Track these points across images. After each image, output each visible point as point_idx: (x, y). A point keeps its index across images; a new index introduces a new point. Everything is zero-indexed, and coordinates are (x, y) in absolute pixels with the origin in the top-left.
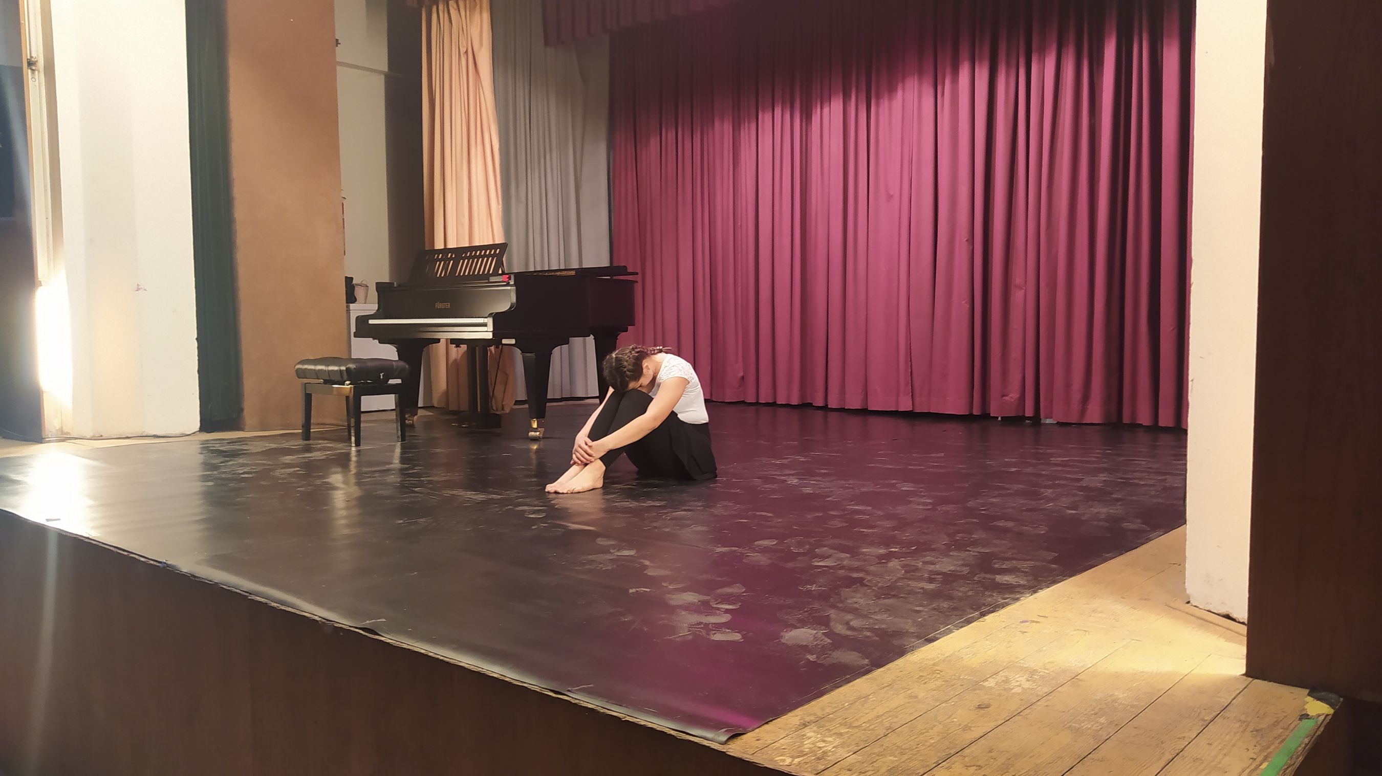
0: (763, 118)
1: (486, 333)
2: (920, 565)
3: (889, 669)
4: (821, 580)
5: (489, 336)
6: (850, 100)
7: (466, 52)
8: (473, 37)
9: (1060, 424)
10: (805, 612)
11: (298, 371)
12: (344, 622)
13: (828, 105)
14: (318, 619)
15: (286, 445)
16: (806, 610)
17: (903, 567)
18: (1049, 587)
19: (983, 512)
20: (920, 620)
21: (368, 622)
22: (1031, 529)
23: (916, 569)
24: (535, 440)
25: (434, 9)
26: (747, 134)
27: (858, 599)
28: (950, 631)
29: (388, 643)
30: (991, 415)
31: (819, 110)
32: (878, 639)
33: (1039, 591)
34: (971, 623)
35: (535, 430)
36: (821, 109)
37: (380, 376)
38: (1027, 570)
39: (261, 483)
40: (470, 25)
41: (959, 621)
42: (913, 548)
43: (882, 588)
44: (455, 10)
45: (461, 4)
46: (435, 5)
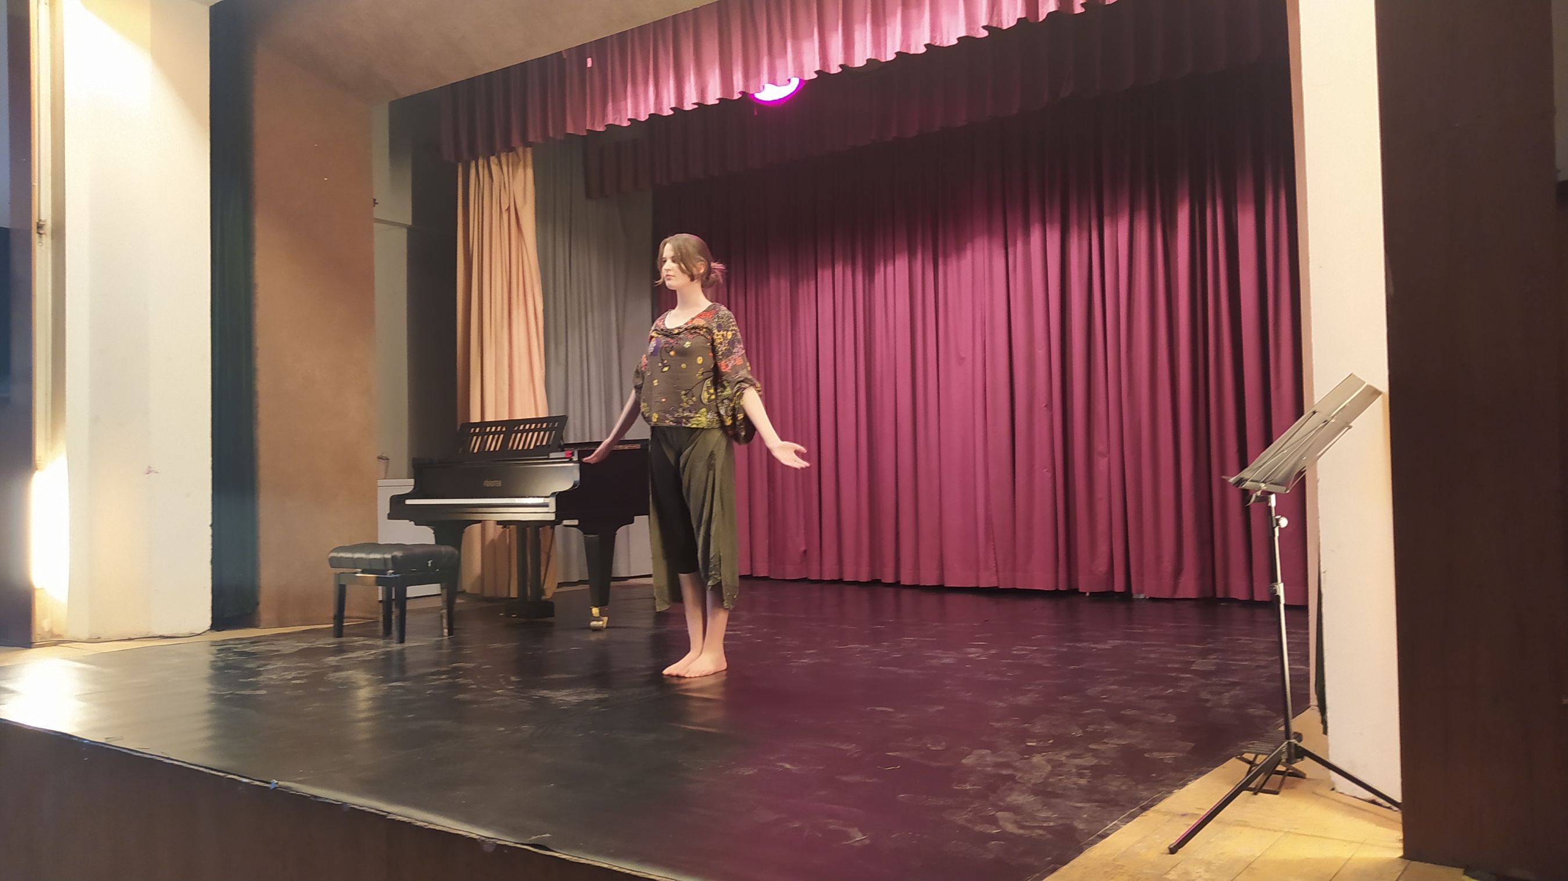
0: (822, 275)
1: (548, 514)
2: (1063, 759)
3: (1073, 866)
4: (972, 779)
5: (552, 517)
6: (916, 258)
7: (508, 209)
8: (516, 194)
9: (1153, 599)
10: (970, 812)
11: (331, 559)
12: (509, 841)
13: (892, 261)
14: (477, 837)
15: (320, 643)
16: (969, 809)
17: (1049, 761)
18: (1197, 779)
19: (1106, 701)
20: (1085, 816)
21: (534, 837)
22: (1160, 718)
23: (1062, 765)
24: (597, 630)
25: (473, 164)
26: (805, 291)
27: (1017, 798)
28: (1117, 828)
29: (564, 859)
30: (1080, 591)
31: (882, 269)
32: (1051, 836)
33: (1189, 783)
34: (1135, 818)
35: (598, 619)
36: (885, 267)
37: (428, 564)
38: (1170, 762)
39: (320, 689)
40: (513, 181)
41: (1123, 816)
42: (1051, 741)
43: (1035, 784)
44: (497, 165)
45: (504, 160)
46: (474, 161)
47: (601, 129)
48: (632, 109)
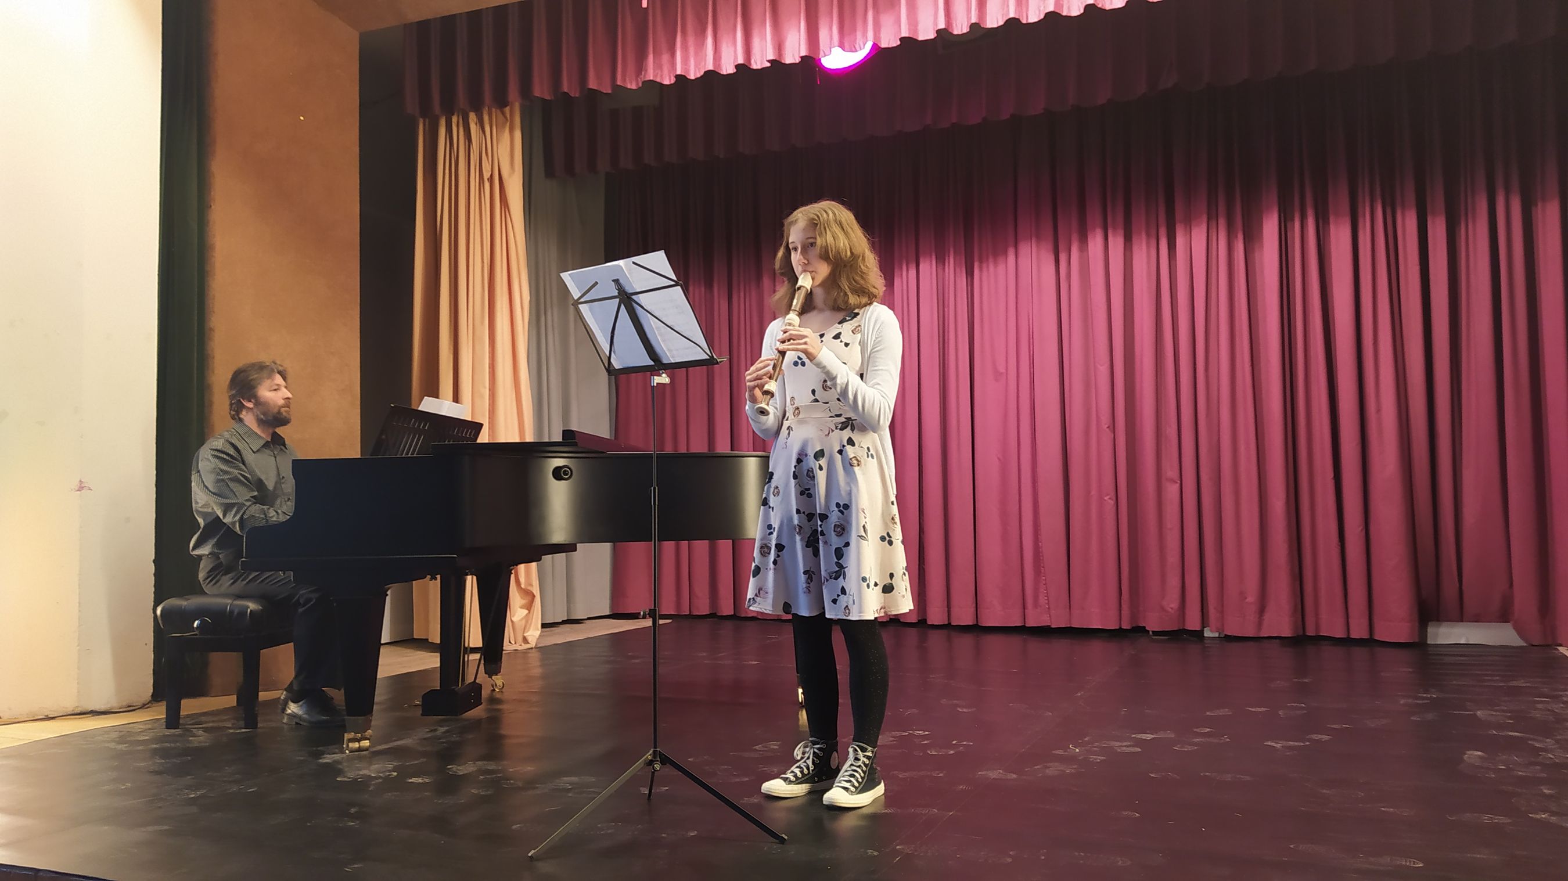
7: (491, 178)
8: (501, 159)
25: (443, 122)
30: (1145, 629)
40: (497, 144)
44: (476, 124)
45: (486, 118)
46: (444, 117)
47: (634, 87)
48: (682, 62)
